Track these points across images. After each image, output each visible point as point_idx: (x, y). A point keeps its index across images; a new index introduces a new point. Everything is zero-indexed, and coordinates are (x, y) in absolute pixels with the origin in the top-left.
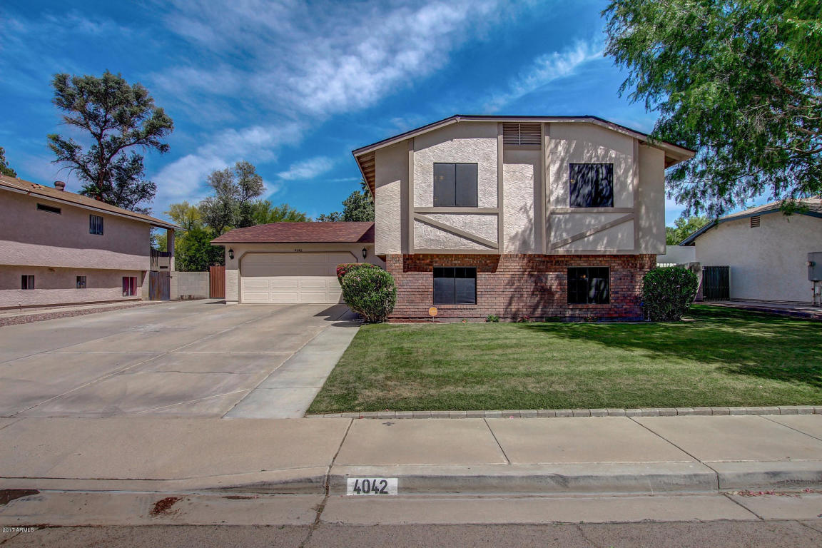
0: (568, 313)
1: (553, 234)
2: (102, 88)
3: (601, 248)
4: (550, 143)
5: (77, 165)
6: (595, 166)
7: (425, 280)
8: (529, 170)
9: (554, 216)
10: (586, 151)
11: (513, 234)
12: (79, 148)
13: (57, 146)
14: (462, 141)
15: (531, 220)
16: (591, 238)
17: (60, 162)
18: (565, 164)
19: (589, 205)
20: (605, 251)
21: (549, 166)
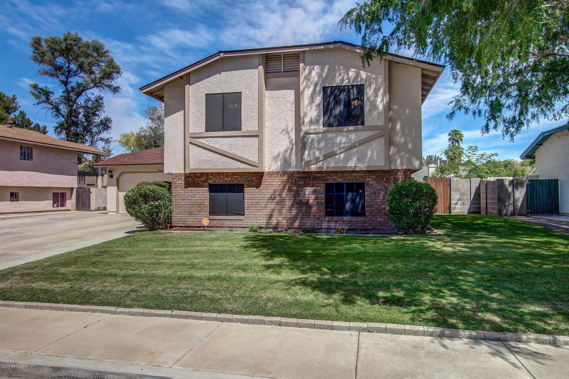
0: (325, 225)
1: (306, 153)
2: (64, 45)
3: (352, 164)
4: (304, 69)
5: (51, 106)
6: (346, 87)
7: (202, 194)
8: (290, 94)
9: (308, 136)
10: (338, 75)
11: (276, 154)
12: (53, 93)
13: (36, 92)
14: (229, 73)
15: (292, 140)
16: (342, 156)
17: (40, 105)
18: (318, 88)
19: (340, 124)
20: (355, 167)
21: (303, 91)
